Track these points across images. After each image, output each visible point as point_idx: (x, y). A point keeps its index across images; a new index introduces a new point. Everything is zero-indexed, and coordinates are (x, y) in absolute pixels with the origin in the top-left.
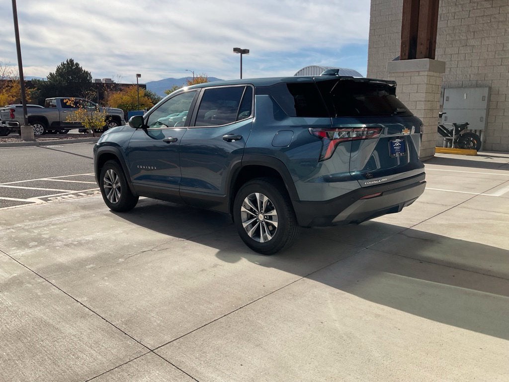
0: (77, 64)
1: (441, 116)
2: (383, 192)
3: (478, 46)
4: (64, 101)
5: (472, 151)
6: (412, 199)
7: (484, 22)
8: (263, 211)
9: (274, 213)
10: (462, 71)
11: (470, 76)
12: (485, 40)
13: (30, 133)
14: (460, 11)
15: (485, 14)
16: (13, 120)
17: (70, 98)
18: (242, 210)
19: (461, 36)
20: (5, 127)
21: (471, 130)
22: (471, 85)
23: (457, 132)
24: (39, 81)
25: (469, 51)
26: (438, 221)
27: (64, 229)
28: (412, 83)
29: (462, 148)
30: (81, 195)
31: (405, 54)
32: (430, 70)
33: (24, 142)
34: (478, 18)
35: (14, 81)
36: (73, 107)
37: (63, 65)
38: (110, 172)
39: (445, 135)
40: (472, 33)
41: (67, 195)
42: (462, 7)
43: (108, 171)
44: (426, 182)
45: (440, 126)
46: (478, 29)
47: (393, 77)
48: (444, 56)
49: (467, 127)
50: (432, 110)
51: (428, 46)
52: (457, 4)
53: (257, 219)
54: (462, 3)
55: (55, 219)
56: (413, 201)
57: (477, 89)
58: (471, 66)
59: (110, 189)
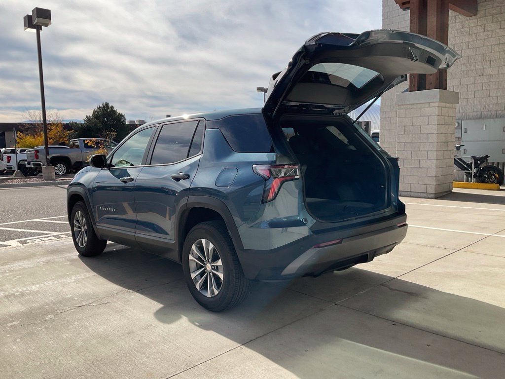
0: (112, 107)
1: (458, 148)
2: (343, 239)
3: (495, 75)
4: (86, 142)
5: (495, 186)
6: (391, 245)
7: (500, 50)
8: (210, 260)
9: (219, 263)
10: (479, 102)
11: (489, 106)
12: (502, 69)
13: (51, 173)
14: (474, 40)
15: (501, 42)
16: (38, 160)
17: (91, 139)
18: (190, 259)
19: (477, 66)
20: (30, 168)
21: (493, 163)
22: (491, 116)
23: (477, 165)
24: (76, 123)
25: (486, 81)
26: (433, 268)
27: (18, 277)
28: (422, 115)
29: (483, 182)
30: (61, 238)
31: (414, 86)
32: (441, 101)
33: (44, 181)
34: (493, 47)
35: (54, 124)
36: (93, 147)
37: (99, 108)
38: (79, 214)
39: (463, 168)
40: (489, 62)
41: (47, 237)
42: (476, 37)
43: (77, 213)
44: (407, 225)
45: (458, 159)
46: (495, 57)
47: (402, 109)
48: (459, 86)
49: (487, 160)
50: (446, 142)
51: (438, 77)
52: (471, 33)
53: (205, 269)
54: (476, 32)
55: (17, 265)
56: (392, 246)
57: (496, 119)
58: (489, 96)
59: (80, 231)
